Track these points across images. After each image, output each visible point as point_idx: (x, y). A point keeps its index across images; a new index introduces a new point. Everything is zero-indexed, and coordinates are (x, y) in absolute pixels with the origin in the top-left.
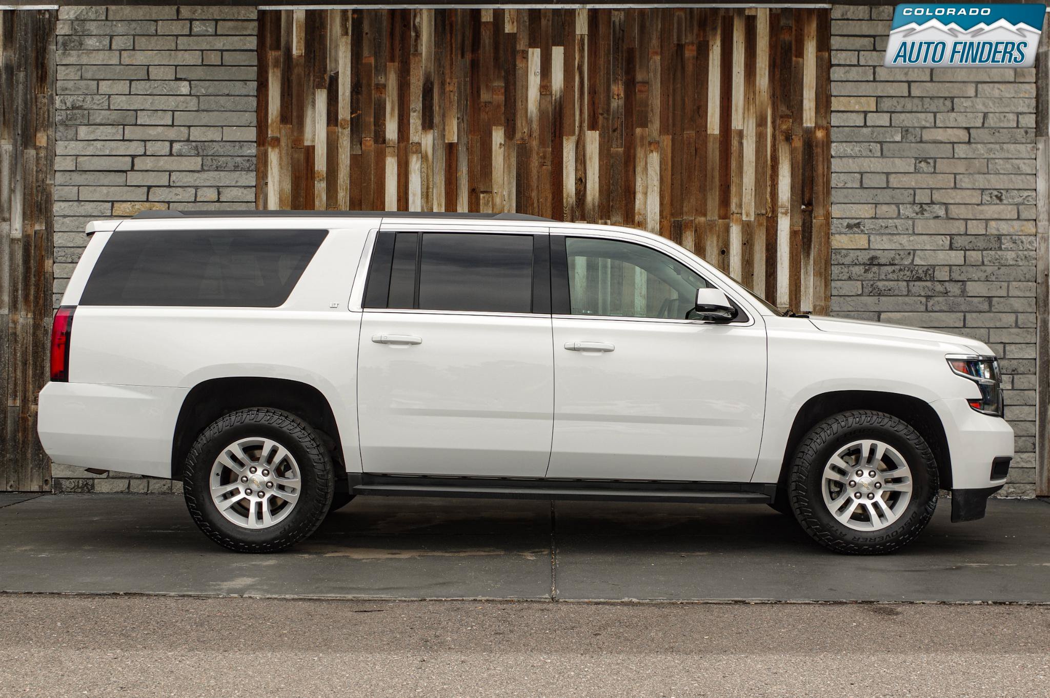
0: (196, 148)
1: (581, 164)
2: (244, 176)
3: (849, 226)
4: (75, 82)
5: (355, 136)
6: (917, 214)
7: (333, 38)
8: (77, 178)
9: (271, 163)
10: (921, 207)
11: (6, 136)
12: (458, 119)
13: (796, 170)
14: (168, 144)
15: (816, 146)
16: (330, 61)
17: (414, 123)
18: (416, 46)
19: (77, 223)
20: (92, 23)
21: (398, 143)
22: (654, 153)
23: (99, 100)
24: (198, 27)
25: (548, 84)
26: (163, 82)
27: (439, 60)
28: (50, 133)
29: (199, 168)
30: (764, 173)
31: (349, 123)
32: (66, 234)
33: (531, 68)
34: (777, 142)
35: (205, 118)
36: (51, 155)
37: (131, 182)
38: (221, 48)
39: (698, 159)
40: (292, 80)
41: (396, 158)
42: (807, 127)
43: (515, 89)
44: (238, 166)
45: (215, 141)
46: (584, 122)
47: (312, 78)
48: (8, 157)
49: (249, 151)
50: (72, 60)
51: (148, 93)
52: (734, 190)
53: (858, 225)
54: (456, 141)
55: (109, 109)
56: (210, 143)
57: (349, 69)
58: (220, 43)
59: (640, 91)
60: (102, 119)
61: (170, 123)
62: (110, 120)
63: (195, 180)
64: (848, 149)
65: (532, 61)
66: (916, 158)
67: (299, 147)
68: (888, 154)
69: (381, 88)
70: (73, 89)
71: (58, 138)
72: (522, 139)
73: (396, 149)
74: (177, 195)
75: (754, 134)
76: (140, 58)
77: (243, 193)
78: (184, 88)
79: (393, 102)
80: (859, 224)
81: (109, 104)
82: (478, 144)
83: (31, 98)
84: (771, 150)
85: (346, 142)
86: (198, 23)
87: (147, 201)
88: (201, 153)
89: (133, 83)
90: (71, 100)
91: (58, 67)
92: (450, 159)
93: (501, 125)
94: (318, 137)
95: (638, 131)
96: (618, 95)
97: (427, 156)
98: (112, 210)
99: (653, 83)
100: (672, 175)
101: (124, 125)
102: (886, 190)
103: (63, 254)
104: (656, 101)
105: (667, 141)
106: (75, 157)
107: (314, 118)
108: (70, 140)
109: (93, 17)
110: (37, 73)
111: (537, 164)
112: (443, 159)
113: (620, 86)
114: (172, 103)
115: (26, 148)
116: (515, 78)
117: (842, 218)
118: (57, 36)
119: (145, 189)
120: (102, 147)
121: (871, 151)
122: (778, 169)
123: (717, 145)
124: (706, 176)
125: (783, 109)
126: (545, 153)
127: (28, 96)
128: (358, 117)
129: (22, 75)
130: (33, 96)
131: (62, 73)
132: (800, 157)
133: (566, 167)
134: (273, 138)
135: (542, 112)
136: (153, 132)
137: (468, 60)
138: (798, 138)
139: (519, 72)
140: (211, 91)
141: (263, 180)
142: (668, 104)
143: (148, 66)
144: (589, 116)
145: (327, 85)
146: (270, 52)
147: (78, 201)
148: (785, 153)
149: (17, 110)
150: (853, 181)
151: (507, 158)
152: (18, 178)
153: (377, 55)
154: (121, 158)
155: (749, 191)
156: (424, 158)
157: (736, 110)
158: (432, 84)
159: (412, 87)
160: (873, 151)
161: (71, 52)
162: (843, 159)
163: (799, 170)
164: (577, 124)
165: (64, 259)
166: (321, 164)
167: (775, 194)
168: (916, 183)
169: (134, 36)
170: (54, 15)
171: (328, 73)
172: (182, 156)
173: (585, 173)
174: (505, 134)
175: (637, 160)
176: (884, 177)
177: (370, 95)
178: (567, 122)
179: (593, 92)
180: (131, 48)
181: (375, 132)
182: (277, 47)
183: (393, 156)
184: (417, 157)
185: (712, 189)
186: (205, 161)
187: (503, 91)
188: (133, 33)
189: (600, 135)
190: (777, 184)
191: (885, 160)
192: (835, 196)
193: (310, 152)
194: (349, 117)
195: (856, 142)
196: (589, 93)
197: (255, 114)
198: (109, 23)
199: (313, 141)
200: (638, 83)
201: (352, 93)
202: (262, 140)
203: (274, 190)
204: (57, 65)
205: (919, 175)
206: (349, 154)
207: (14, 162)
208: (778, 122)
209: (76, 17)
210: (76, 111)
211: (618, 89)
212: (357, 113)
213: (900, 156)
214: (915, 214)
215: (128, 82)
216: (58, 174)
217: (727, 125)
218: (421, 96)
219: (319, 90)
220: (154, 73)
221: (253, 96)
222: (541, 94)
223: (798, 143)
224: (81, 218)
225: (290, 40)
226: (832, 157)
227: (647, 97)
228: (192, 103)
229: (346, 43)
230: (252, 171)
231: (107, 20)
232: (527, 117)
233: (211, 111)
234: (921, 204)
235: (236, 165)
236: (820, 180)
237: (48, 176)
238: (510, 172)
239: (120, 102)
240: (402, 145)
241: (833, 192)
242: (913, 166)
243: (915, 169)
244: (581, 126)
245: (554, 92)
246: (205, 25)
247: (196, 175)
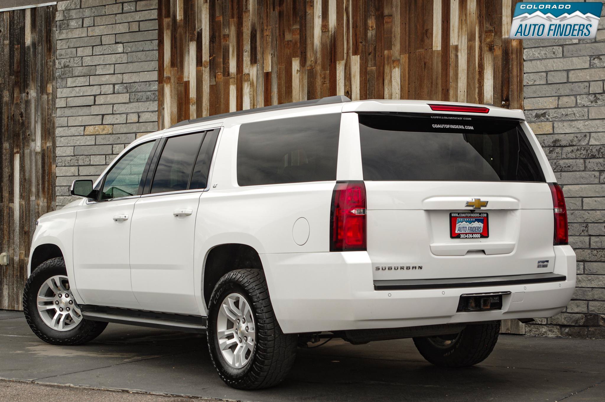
0: (126, 88)
1: (348, 81)
2: (152, 104)
3: (537, 116)
4: (66, 50)
5: (212, 72)
6: (592, 102)
7: (199, 5)
8: (68, 112)
9: (166, 94)
10: (595, 96)
11: (33, 88)
12: (272, 54)
13: (497, 73)
14: (111, 86)
15: (512, 53)
16: (197, 22)
17: (246, 60)
18: (246, 5)
19: (67, 141)
20: (73, 11)
21: (237, 75)
22: (396, 68)
23: (77, 61)
24: (127, 7)
25: (327, 24)
26: (109, 45)
27: (260, 14)
28: (54, 84)
29: (127, 101)
30: (474, 78)
31: (209, 63)
32: (62, 148)
33: (316, 13)
34: (483, 52)
35: (131, 67)
36: (55, 97)
37: (93, 113)
38: (138, 20)
39: (426, 71)
40: (177, 37)
41: (236, 86)
42: (505, 38)
43: (306, 30)
44: (148, 98)
45: (136, 82)
46: (350, 49)
47: (187, 35)
48: (34, 101)
49: (154, 87)
50: (63, 36)
51: (101, 53)
52: (452, 92)
53: (544, 115)
54: (270, 71)
55: (82, 66)
56: (134, 84)
57: (208, 26)
58: (138, 17)
59: (387, 23)
60: (79, 73)
61: (113, 72)
62: (83, 73)
63: (126, 109)
64: (536, 53)
65: (316, 8)
66: (591, 56)
67: (181, 82)
68: (568, 55)
69: (227, 36)
70: (65, 55)
71: (58, 87)
72: (311, 65)
73: (235, 79)
74: (117, 119)
75: (466, 48)
76: (97, 31)
77: (151, 116)
78: (120, 48)
79: (233, 46)
80: (545, 113)
81: (82, 63)
82: (284, 72)
83: (45, 62)
84: (479, 59)
85: (207, 76)
86: (126, 4)
87: (102, 124)
88: (129, 91)
89: (94, 47)
90: (63, 62)
91: (58, 41)
92: (267, 84)
93: (297, 56)
94: (191, 75)
95: (386, 52)
96: (372, 27)
97: (253, 83)
98: (84, 131)
99: (395, 15)
100: (409, 84)
101: (90, 76)
102: (566, 84)
103: (61, 161)
104: (397, 29)
105: (404, 59)
106: (65, 98)
107: (189, 62)
108: (64, 88)
109: (73, 7)
110: (47, 46)
111: (320, 83)
112: (263, 84)
113: (373, 20)
114: (113, 59)
115: (42, 94)
116: (306, 21)
117: (531, 110)
118: (56, 21)
119: (101, 116)
120: (79, 91)
121: (554, 53)
122: (483, 74)
123: (440, 59)
124: (432, 83)
125: (487, 26)
126: (325, 74)
127: (43, 61)
128: (214, 58)
129: (40, 48)
130: (46, 61)
131: (59, 45)
132: (500, 63)
133: (339, 84)
134: (167, 77)
135: (323, 44)
136: (104, 79)
137: (277, 12)
138: (498, 48)
139: (308, 17)
140: (133, 49)
141: (162, 106)
142: (406, 31)
143: (101, 36)
144: (353, 44)
145: (196, 39)
146: (164, 19)
147: (67, 126)
148: (489, 61)
149: (38, 70)
150: (540, 79)
151: (301, 80)
152: (39, 114)
153: (223, 14)
154: (89, 97)
155: (462, 93)
156: (252, 84)
157: (453, 30)
158: (256, 31)
159: (244, 35)
160: (556, 53)
161: (63, 31)
162: (533, 62)
163: (499, 73)
164: (345, 51)
165: (61, 164)
166: (193, 94)
167: (481, 94)
168: (590, 77)
169: (94, 17)
170: (55, 8)
171: (197, 30)
172: (120, 93)
173: (351, 88)
174: (300, 63)
175: (385, 75)
176: (565, 74)
177: (220, 43)
178: (339, 50)
179: (355, 27)
180: (92, 25)
181: (224, 68)
182: (168, 16)
183: (234, 84)
184: (248, 84)
185: (437, 93)
186: (131, 95)
187: (298, 31)
188: (93, 15)
189: (360, 58)
190: (483, 85)
191: (565, 60)
192: (527, 92)
193: (187, 84)
194: (209, 60)
195: (543, 47)
196: (353, 27)
197: (157, 62)
198: (81, 10)
199: (189, 78)
200: (385, 16)
201: (210, 42)
202: (161, 80)
203: (168, 113)
204: (57, 40)
205: (593, 70)
206: (209, 85)
207: (37, 104)
208: (483, 36)
209: (65, 8)
210: (66, 69)
211: (371, 22)
212: (213, 56)
213: (577, 55)
214: (590, 103)
215: (91, 47)
216: (58, 110)
217: (447, 43)
218: (250, 40)
219: (192, 42)
220: (105, 40)
221: (157, 50)
222: (322, 32)
223: (498, 52)
224: (69, 137)
225: (175, 10)
226: (524, 61)
227: (392, 27)
228: (124, 58)
229: (206, 8)
230: (156, 100)
231: (81, 8)
232: (313, 49)
233: (134, 62)
234: (595, 94)
235: (147, 97)
236: (515, 80)
237: (53, 112)
238: (303, 90)
239: (88, 61)
240: (239, 76)
241: (525, 89)
242: (589, 62)
243: (590, 65)
244: (348, 53)
245: (330, 29)
246: (130, 5)
247: (127, 105)
